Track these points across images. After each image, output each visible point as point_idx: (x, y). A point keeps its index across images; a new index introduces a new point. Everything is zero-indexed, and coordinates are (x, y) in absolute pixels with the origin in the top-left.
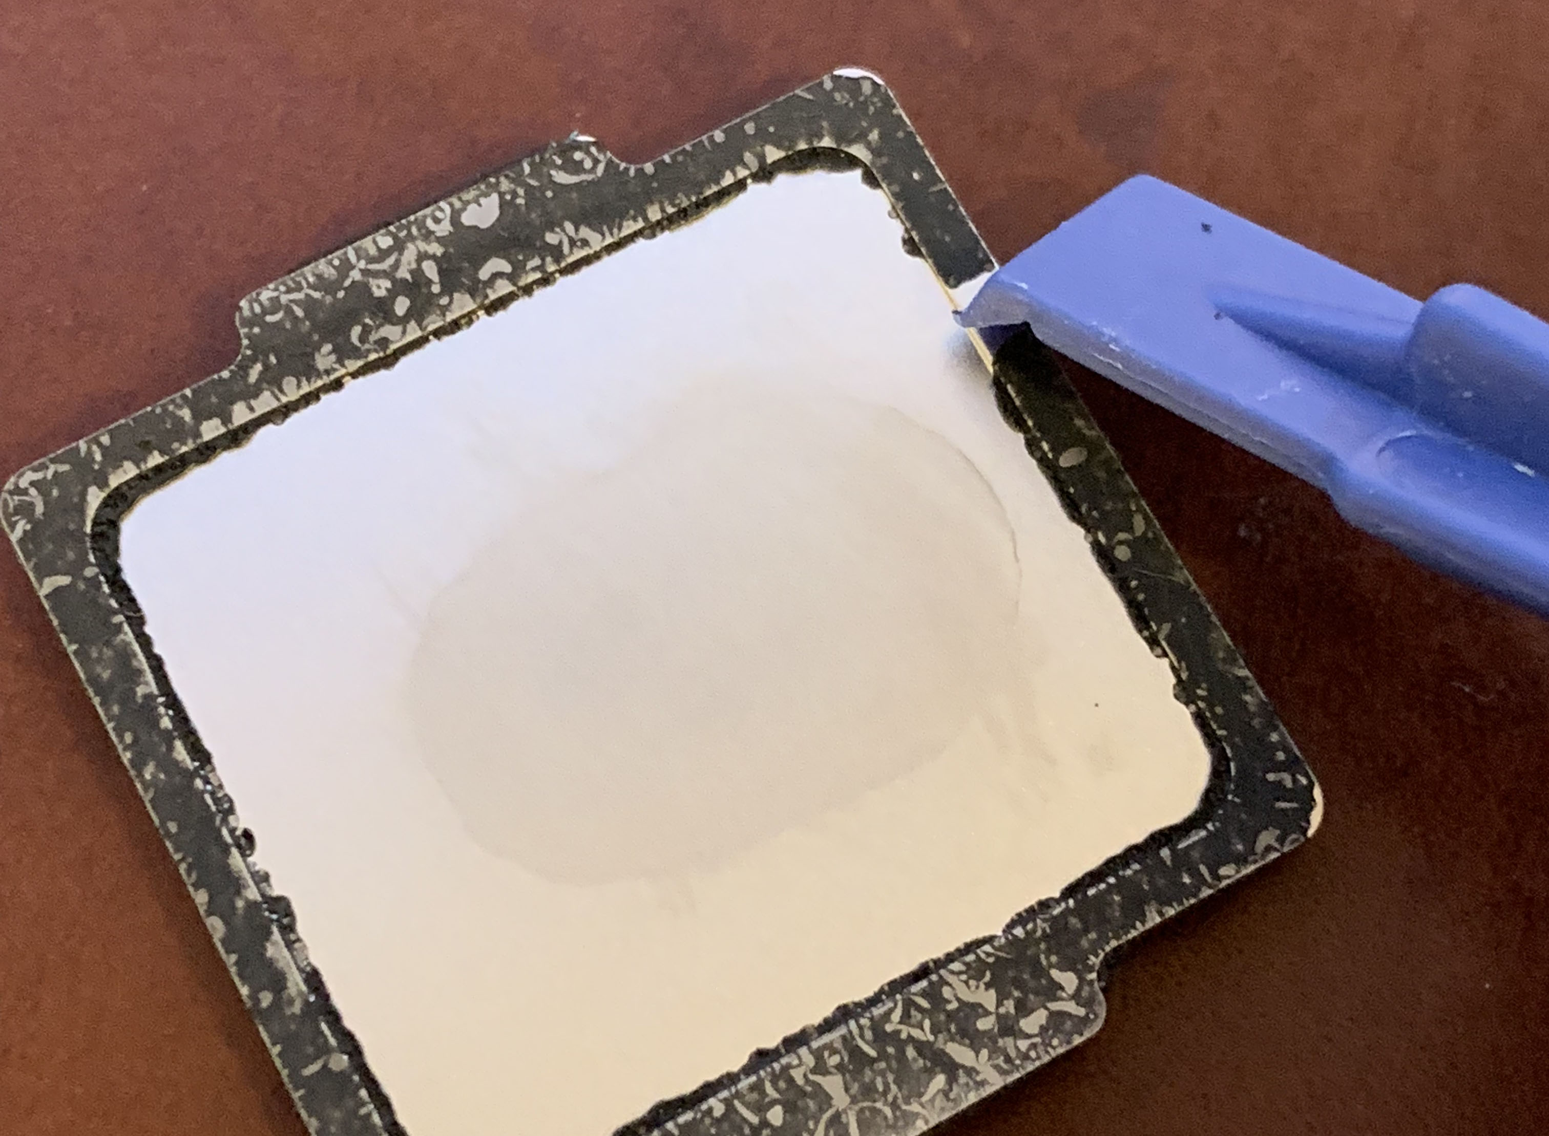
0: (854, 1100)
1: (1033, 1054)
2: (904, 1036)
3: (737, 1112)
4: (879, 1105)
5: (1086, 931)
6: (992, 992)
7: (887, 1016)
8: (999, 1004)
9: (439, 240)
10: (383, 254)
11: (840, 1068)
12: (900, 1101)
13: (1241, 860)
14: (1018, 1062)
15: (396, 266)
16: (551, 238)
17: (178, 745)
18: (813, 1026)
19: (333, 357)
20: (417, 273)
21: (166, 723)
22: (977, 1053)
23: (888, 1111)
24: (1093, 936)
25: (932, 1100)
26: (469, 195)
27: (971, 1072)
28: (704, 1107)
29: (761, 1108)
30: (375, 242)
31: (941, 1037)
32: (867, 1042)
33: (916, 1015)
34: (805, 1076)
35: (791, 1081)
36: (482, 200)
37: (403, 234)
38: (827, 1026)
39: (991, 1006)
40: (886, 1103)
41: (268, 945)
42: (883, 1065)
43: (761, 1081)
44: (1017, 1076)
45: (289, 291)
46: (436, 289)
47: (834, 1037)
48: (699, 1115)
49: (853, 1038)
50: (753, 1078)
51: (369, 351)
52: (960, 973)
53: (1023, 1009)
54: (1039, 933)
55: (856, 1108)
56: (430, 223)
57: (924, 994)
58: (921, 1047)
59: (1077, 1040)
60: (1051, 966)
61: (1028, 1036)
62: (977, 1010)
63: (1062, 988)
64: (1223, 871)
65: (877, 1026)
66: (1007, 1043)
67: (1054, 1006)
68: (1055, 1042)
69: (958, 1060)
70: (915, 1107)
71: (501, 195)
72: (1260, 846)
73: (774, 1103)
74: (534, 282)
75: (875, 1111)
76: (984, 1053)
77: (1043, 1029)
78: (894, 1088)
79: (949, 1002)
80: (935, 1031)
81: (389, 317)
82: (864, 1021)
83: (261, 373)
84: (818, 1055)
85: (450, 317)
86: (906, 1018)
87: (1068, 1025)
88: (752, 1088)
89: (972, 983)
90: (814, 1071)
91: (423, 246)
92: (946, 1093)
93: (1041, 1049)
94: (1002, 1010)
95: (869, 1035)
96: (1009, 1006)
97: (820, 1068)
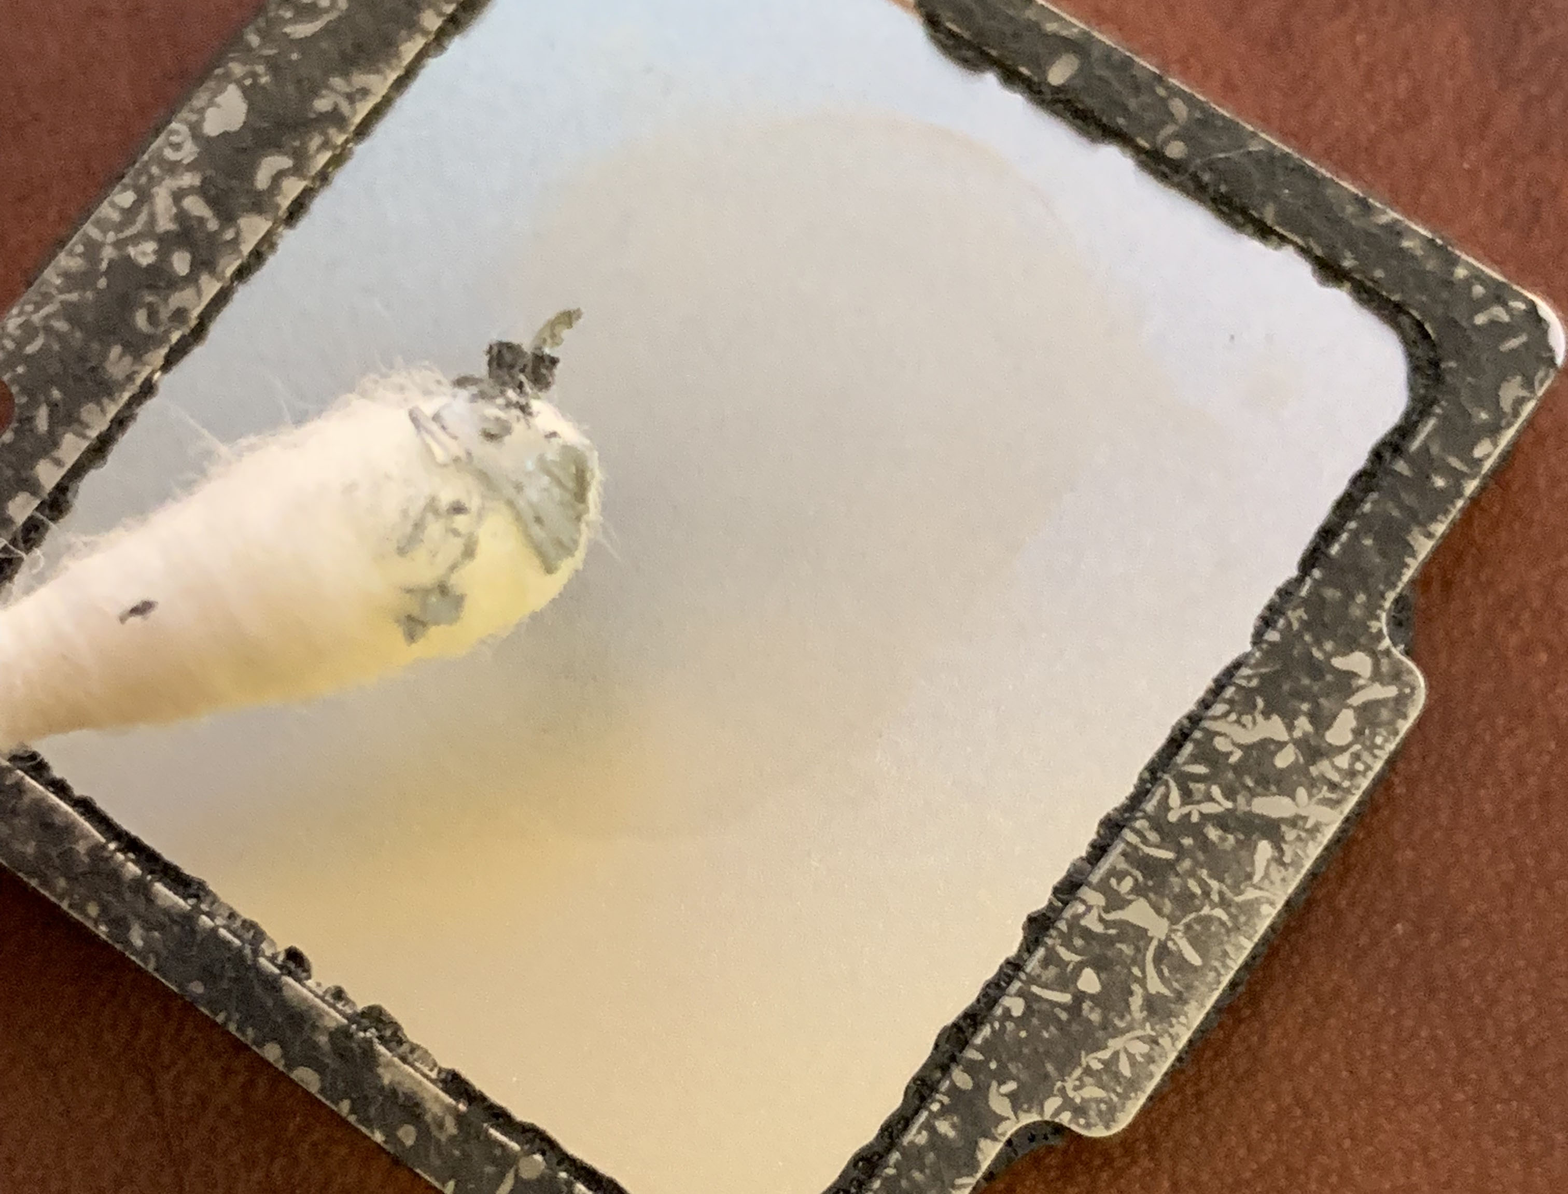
0: (1174, 920)
1: (1359, 766)
2: (1195, 818)
3: (1038, 998)
4: (1206, 910)
5: (1350, 596)
6: (1275, 718)
7: (1164, 806)
8: (1290, 727)
9: (191, 167)
10: (130, 214)
11: (1138, 890)
12: (1229, 894)
13: (1494, 430)
14: (1346, 784)
15: (152, 219)
16: (322, 104)
17: (159, 887)
18: (1082, 859)
19: (128, 359)
20: (182, 217)
21: (133, 869)
22: (1292, 796)
23: (1219, 913)
24: (1361, 598)
25: (1266, 875)
26: (199, 101)
27: (1294, 822)
28: (998, 1011)
29: (1066, 981)
30: (113, 205)
31: (1241, 800)
32: (1157, 847)
33: (1198, 788)
34: (1101, 920)
35: (1087, 934)
36: (219, 99)
37: (143, 180)
38: (1099, 850)
39: (1283, 736)
40: (1213, 906)
41: (380, 1070)
42: (1187, 864)
43: (1051, 951)
44: (1352, 801)
45: (38, 307)
46: (213, 225)
47: (1114, 858)
48: (997, 1025)
49: (1136, 848)
50: (1041, 952)
51: (167, 332)
52: (1226, 715)
53: (1321, 721)
54: (1296, 626)
55: (1180, 927)
56: (170, 154)
57: (1194, 759)
58: (1222, 821)
59: (1404, 726)
60: (1329, 656)
61: (1342, 749)
62: (1267, 747)
63: (1355, 675)
64: (1478, 453)
65: (1158, 823)
66: (1323, 767)
67: (1357, 700)
68: (1379, 740)
69: (1274, 814)
70: (1250, 894)
71: (239, 83)
72: (1506, 404)
73: (1080, 967)
74: (327, 165)
75: (1206, 921)
76: (1301, 793)
77: (1358, 733)
78: (1214, 884)
79: (1229, 754)
80: (1230, 794)
81: (174, 283)
82: (1140, 824)
83: (51, 416)
84: (1103, 887)
85: (246, 248)
86: (1187, 796)
87: (1385, 714)
88: (1046, 963)
89: (1246, 719)
90: (1107, 910)
91: (171, 183)
92: (1279, 861)
93: (1366, 756)
94: (1297, 734)
95: (1153, 837)
96: (1303, 725)
97: (1115, 902)
